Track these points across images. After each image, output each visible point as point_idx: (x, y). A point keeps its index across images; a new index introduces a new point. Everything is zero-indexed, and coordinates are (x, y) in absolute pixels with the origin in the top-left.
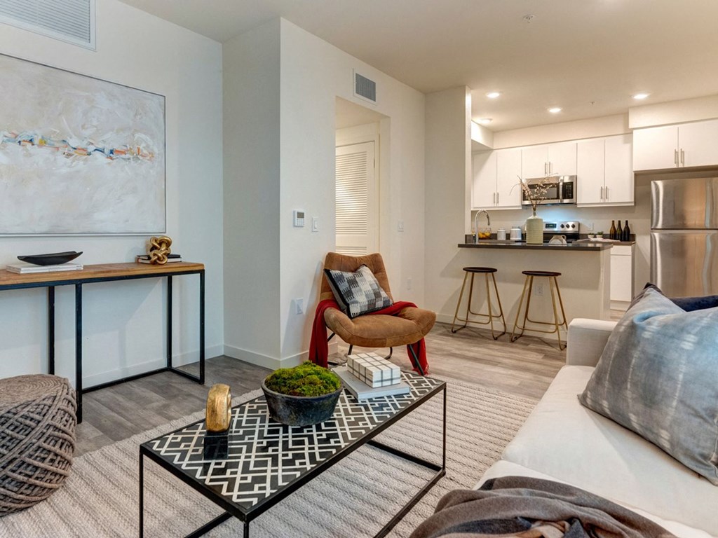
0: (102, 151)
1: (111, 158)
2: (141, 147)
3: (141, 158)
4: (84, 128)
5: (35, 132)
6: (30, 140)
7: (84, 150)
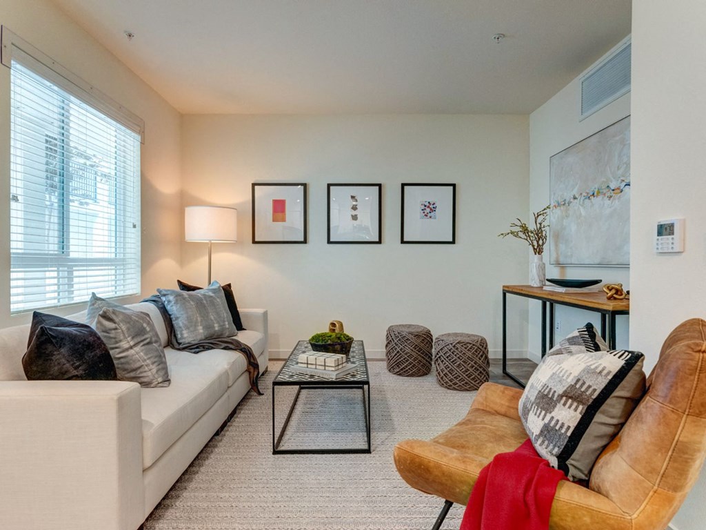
4: (618, 169)
5: (594, 187)
6: (593, 194)
7: (618, 189)
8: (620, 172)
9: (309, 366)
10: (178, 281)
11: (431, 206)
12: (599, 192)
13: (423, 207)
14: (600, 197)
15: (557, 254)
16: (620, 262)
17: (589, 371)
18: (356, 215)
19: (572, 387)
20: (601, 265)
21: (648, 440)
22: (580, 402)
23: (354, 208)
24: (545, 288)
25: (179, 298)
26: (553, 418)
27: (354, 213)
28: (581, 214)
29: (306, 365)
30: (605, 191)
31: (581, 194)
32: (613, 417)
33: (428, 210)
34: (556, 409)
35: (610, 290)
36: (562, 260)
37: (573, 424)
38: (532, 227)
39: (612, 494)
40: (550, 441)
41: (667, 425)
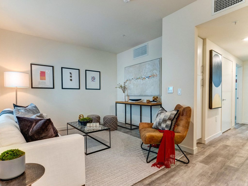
0: (147, 77)
1: (149, 78)
2: (154, 74)
3: (154, 76)
4: (144, 73)
5: (138, 77)
6: (138, 79)
7: (145, 78)
8: (145, 74)
9: (91, 127)
10: (13, 104)
11: (94, 78)
12: (139, 78)
13: (92, 78)
14: (140, 80)
15: (127, 93)
16: (145, 95)
17: (171, 114)
18: (72, 79)
19: (169, 117)
20: (140, 96)
21: (185, 122)
22: (171, 120)
23: (71, 77)
24: (129, 102)
25: (26, 110)
26: (167, 124)
27: (71, 78)
28: (134, 83)
29: (89, 127)
30: (141, 78)
31: (134, 78)
32: (174, 122)
33: (93, 79)
34: (167, 122)
35: (148, 101)
36: (129, 94)
37: (170, 124)
38: (123, 85)
39: (181, 132)
40: (167, 128)
41: (187, 119)
